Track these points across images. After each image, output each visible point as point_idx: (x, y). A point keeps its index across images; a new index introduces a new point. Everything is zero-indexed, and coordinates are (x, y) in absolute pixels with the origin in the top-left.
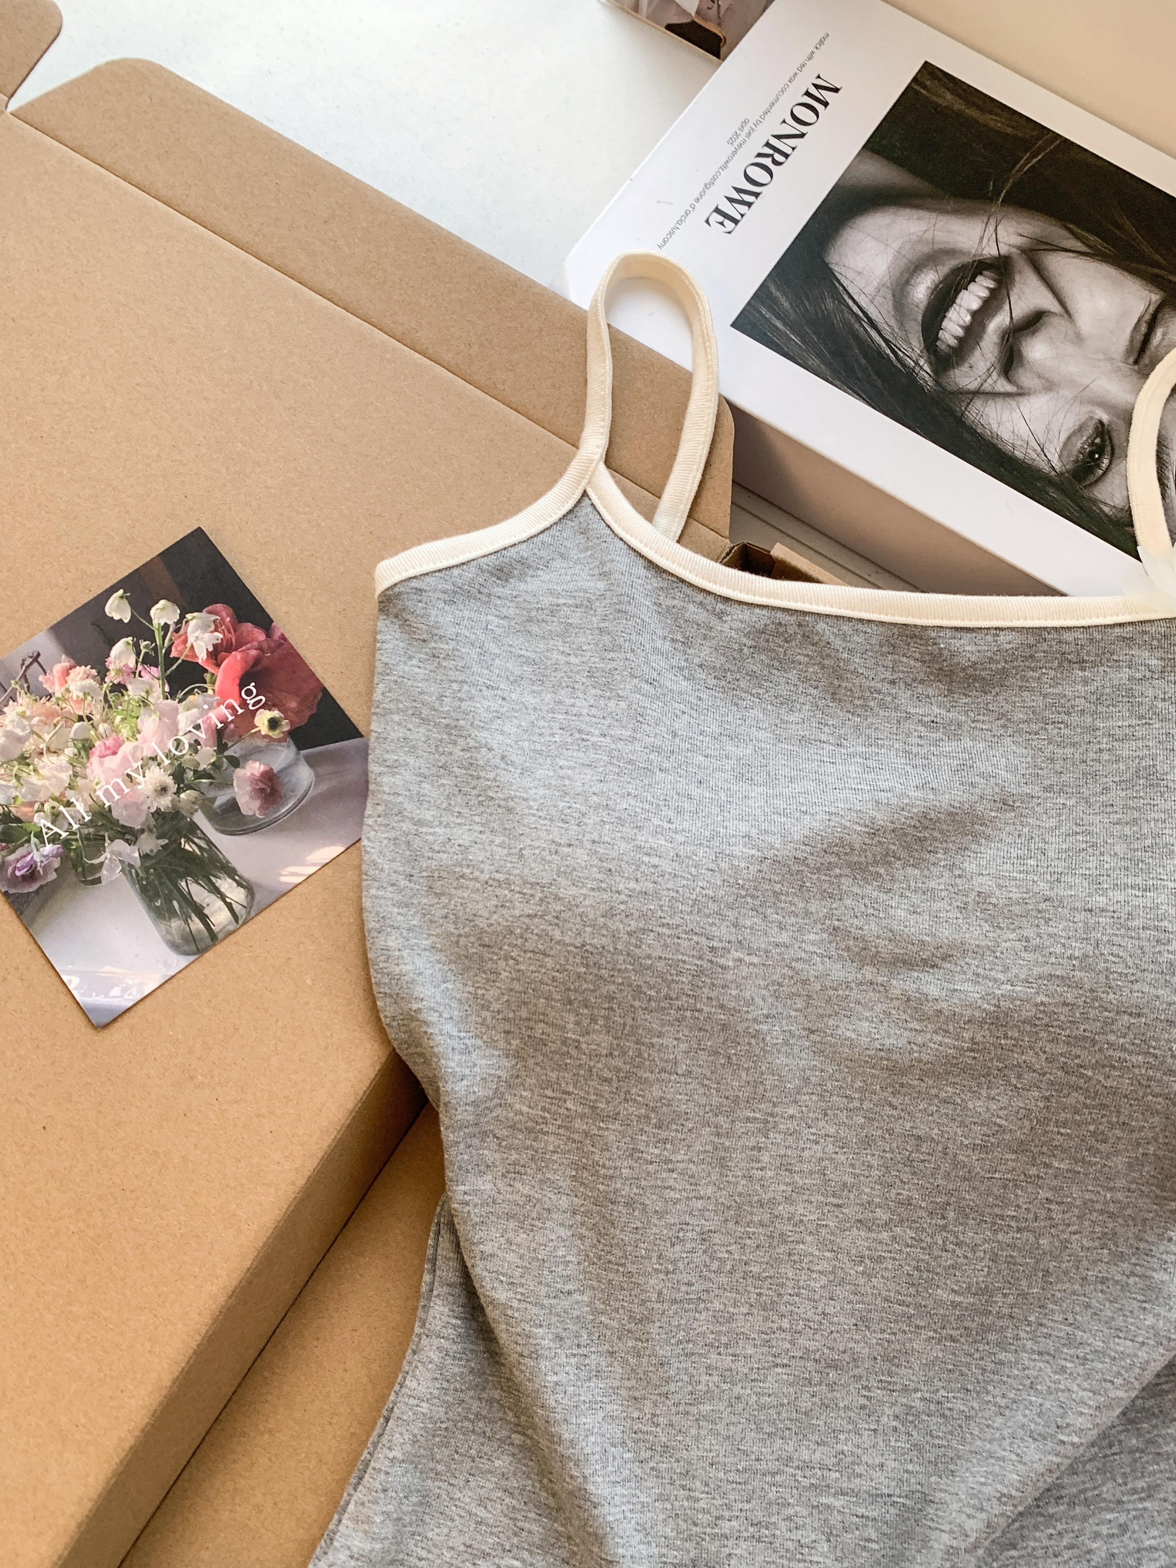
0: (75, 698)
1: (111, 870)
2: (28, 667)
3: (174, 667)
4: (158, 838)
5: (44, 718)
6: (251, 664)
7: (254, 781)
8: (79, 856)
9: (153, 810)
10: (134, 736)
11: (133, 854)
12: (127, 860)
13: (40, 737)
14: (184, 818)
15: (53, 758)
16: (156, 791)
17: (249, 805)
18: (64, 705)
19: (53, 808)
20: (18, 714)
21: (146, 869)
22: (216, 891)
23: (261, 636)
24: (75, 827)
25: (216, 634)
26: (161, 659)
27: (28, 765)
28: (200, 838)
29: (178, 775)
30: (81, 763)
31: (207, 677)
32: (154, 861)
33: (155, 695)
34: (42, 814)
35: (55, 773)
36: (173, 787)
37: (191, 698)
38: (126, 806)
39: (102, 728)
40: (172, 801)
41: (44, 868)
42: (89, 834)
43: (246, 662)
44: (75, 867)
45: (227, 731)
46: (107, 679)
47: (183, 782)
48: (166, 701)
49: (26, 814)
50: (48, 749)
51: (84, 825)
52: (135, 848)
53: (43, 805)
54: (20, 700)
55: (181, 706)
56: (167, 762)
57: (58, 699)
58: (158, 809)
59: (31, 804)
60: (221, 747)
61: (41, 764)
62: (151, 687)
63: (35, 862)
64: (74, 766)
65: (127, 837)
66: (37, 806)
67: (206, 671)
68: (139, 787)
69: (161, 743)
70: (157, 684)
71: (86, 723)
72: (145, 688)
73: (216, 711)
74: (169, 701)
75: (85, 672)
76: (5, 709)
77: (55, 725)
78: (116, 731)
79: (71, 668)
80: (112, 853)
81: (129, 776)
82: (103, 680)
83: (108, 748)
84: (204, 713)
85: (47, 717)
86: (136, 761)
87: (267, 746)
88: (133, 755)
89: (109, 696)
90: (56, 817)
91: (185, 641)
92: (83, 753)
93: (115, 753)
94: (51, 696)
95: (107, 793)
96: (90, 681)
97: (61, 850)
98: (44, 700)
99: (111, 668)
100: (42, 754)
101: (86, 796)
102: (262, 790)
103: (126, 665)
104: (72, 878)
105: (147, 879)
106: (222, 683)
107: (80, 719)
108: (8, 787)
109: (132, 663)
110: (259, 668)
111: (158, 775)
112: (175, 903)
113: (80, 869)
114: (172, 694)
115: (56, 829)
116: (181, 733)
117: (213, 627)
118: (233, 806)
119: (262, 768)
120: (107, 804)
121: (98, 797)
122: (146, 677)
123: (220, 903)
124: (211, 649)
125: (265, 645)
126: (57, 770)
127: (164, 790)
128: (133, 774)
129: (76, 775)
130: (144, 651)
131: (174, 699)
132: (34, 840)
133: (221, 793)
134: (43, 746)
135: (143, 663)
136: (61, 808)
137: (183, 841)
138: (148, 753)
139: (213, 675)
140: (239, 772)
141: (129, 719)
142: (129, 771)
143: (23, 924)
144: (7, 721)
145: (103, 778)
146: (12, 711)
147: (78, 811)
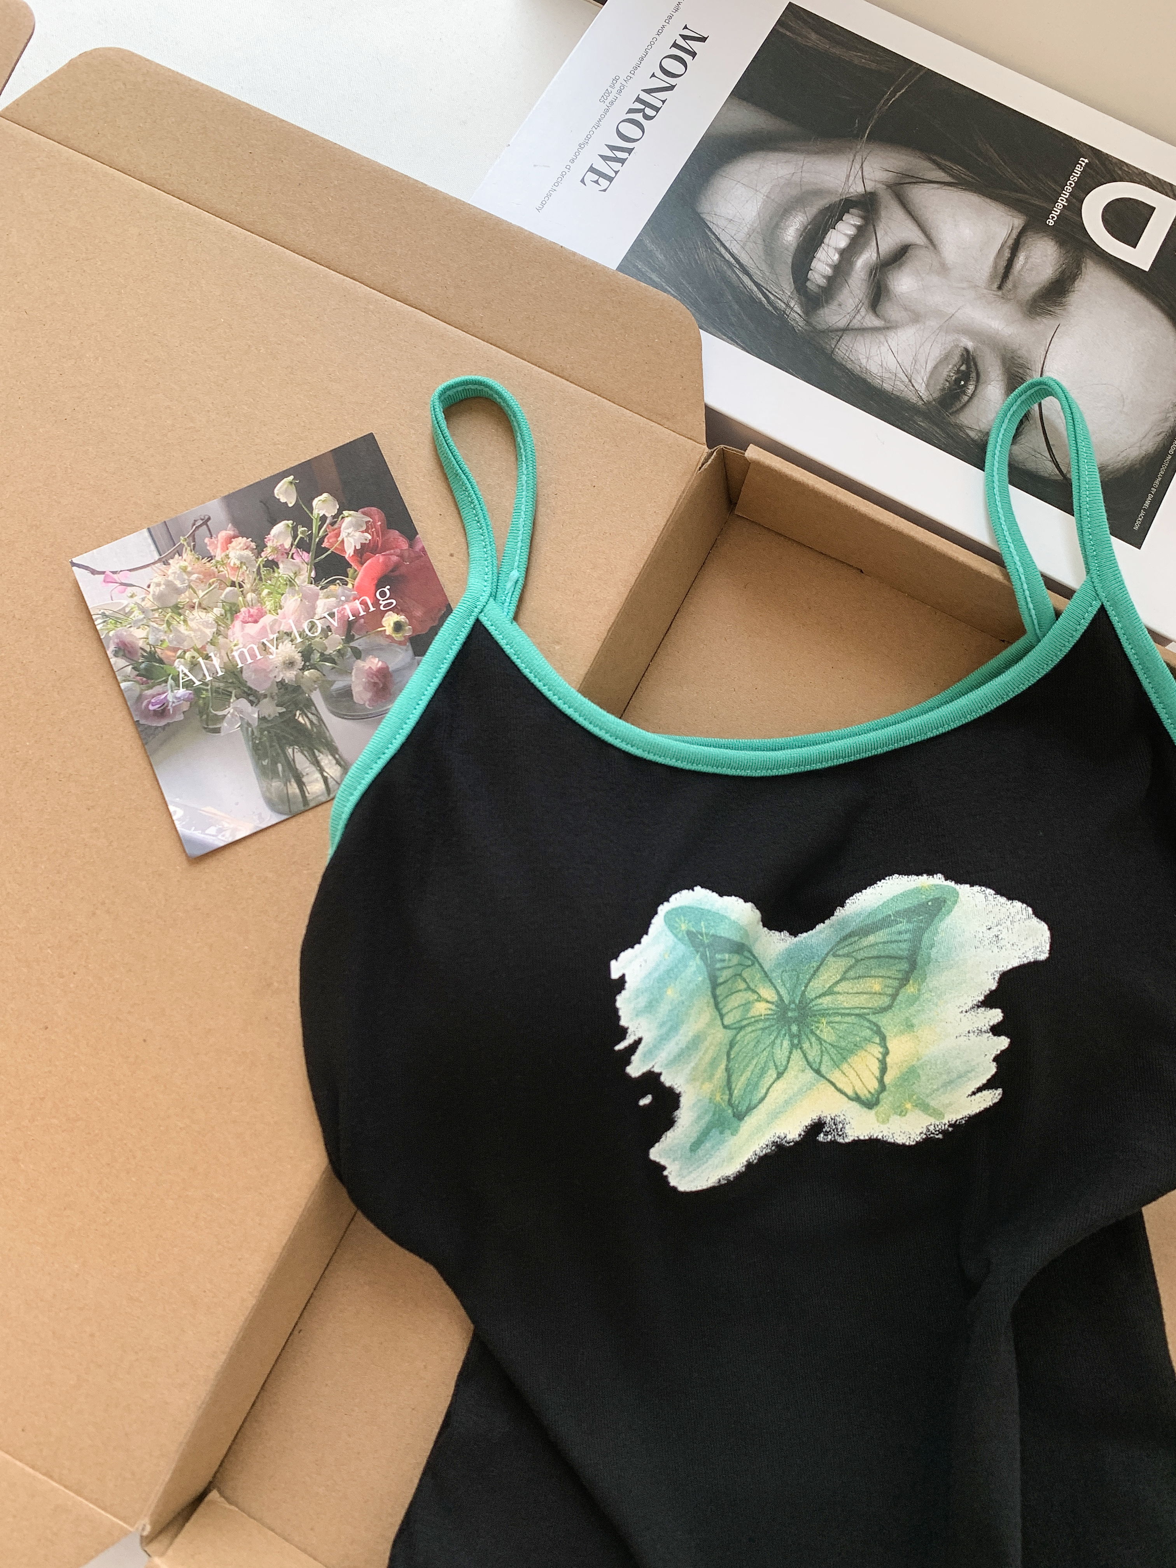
0: (232, 564)
1: (231, 724)
2: (197, 528)
3: (323, 556)
4: (277, 706)
5: (202, 577)
6: (390, 568)
7: (371, 674)
8: (206, 705)
9: (278, 680)
10: (275, 610)
11: (253, 714)
12: (246, 719)
13: (195, 592)
14: (304, 693)
15: (203, 614)
16: (284, 663)
17: (361, 694)
18: (221, 569)
19: (193, 657)
20: (180, 568)
21: (261, 731)
22: (317, 763)
23: (405, 546)
24: (209, 678)
25: (366, 534)
26: (313, 547)
27: (180, 615)
28: (313, 714)
29: (306, 654)
30: (225, 624)
31: (350, 571)
32: (270, 725)
33: (302, 577)
34: (182, 660)
35: (202, 627)
36: (300, 664)
37: (332, 587)
38: (256, 671)
39: (250, 596)
40: (296, 676)
41: (174, 708)
42: (219, 688)
43: (387, 566)
44: (201, 713)
45: (357, 625)
46: (263, 554)
47: (309, 660)
48: (310, 586)
49: (168, 657)
50: (200, 604)
51: (216, 678)
52: (256, 709)
53: (185, 652)
54: (185, 556)
55: (322, 593)
56: (299, 640)
57: (217, 562)
58: (283, 680)
59: (175, 650)
60: (349, 638)
61: (191, 617)
62: (300, 569)
63: (168, 701)
64: (219, 625)
65: (251, 698)
66: (180, 652)
67: (350, 566)
68: (271, 657)
69: (298, 622)
70: (305, 567)
71: (236, 589)
72: (294, 569)
73: (351, 604)
74: (313, 585)
75: (245, 544)
76: (171, 561)
77: (210, 585)
78: (261, 601)
79: (235, 537)
80: (235, 709)
81: (263, 644)
82: (259, 555)
83: (251, 616)
84: (340, 603)
85: (205, 576)
86: (273, 633)
87: (389, 645)
88: (271, 627)
89: (262, 569)
90: (194, 666)
91: (338, 535)
92: (229, 615)
93: (256, 622)
94: (211, 558)
95: (242, 655)
96: (248, 553)
97: (192, 696)
98: (204, 560)
99: (269, 544)
100: (194, 607)
101: (223, 653)
102: (375, 684)
103: (282, 545)
104: (196, 723)
105: (260, 739)
106: (362, 580)
107: (233, 584)
108: (159, 631)
109: (287, 545)
110: (397, 573)
111: (288, 650)
113: (205, 717)
114: (316, 580)
115: (191, 677)
116: (317, 617)
117: (364, 528)
118: (347, 693)
119: (380, 664)
120: (240, 665)
121: (233, 657)
122: (297, 560)
123: (318, 775)
124: (358, 547)
125: (406, 554)
126: (203, 625)
127: (291, 664)
128: (268, 644)
129: (218, 633)
130: (300, 536)
131: (317, 585)
132: (170, 681)
133: (340, 678)
134: (196, 600)
135: (298, 546)
136: (200, 659)
137: (298, 713)
138: (284, 628)
139: (356, 571)
140: (360, 663)
141: (275, 594)
142: (265, 641)
143: (146, 753)
144: (170, 571)
145: (241, 640)
146: (176, 564)
147: (214, 665)
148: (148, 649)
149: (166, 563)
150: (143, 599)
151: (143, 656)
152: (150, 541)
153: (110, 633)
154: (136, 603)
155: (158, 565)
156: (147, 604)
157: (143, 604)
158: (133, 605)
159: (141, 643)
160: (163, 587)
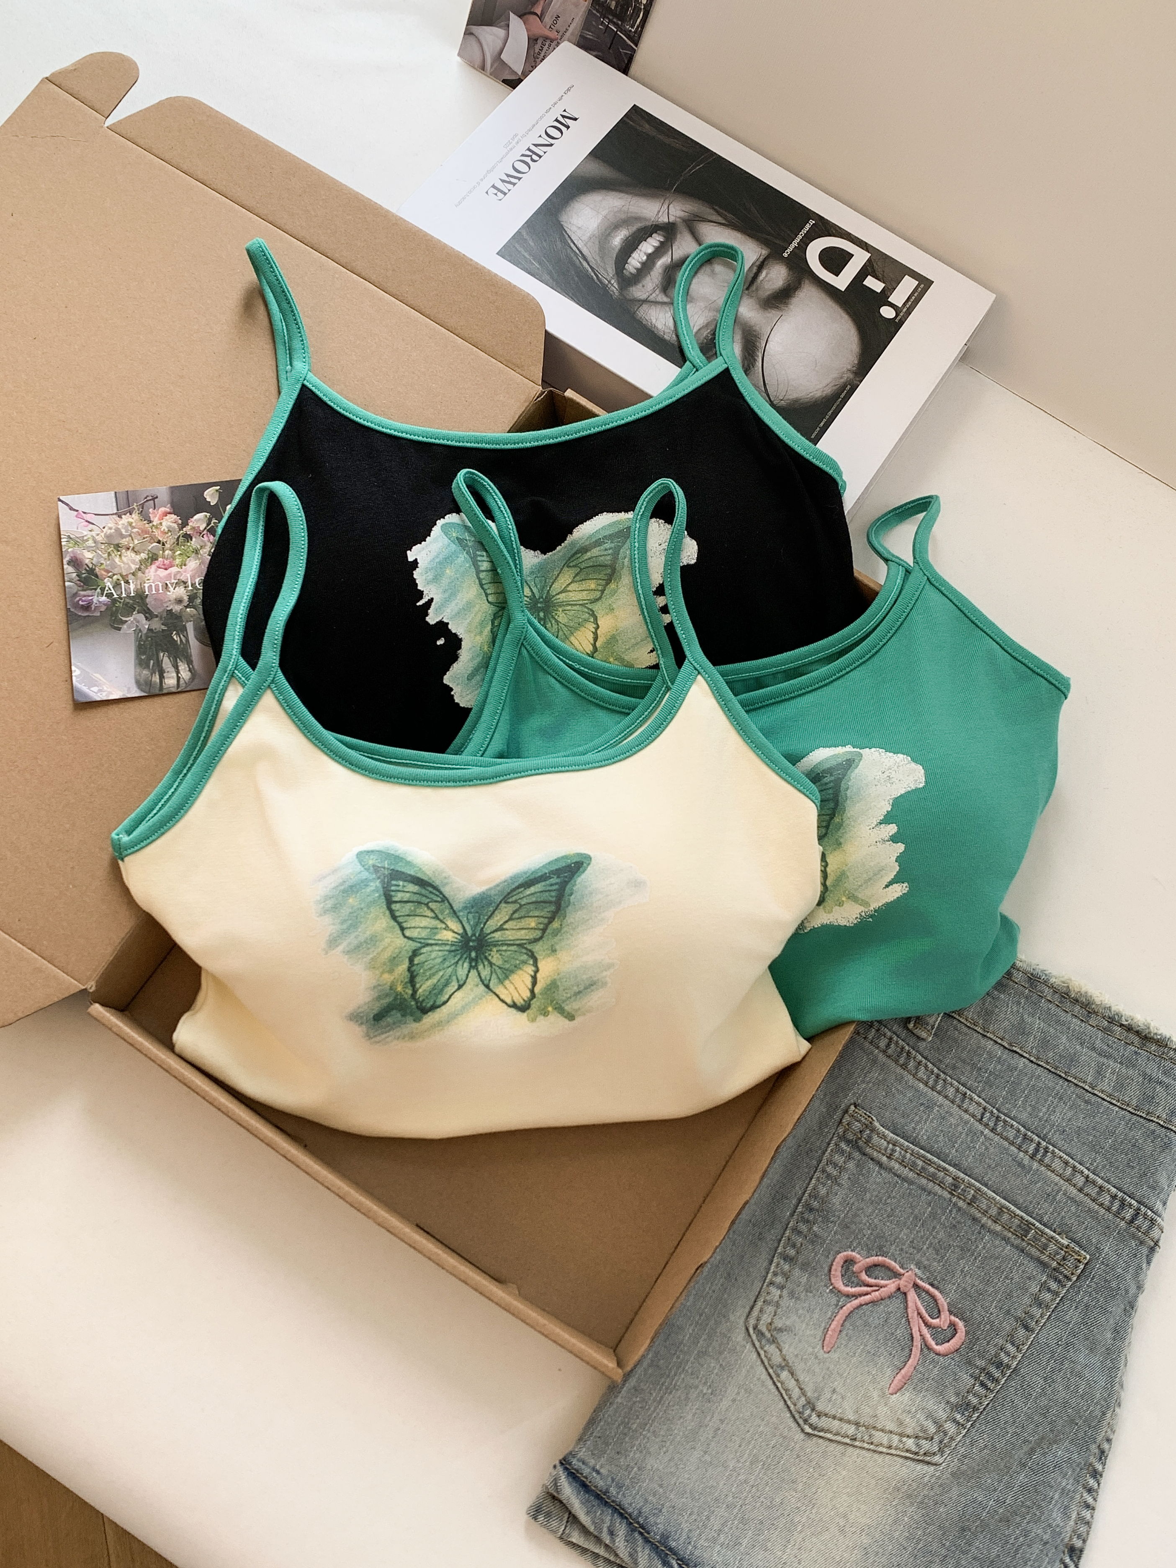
0: (162, 530)
1: (129, 628)
2: (148, 501)
4: (163, 624)
5: (140, 531)
8: (117, 611)
9: (168, 609)
10: (181, 566)
11: (145, 625)
12: (140, 627)
13: (133, 540)
14: (182, 621)
15: (133, 555)
16: (176, 600)
18: (154, 530)
19: (118, 580)
20: (128, 522)
21: (147, 637)
22: (176, 667)
24: (124, 595)
27: (118, 551)
28: (184, 636)
30: (146, 565)
32: (154, 635)
33: (205, 550)
34: (110, 579)
35: (130, 563)
36: (186, 603)
38: (156, 599)
39: (167, 552)
40: (181, 609)
41: (95, 607)
42: (129, 603)
44: (112, 615)
46: (184, 529)
47: (192, 602)
49: (102, 575)
50: (133, 548)
51: (128, 597)
52: (148, 623)
53: (114, 575)
54: (133, 515)
56: (190, 588)
57: (153, 525)
58: (171, 610)
59: (108, 572)
61: (125, 554)
62: (205, 545)
63: (93, 602)
64: (141, 564)
65: (147, 615)
66: (110, 574)
68: (168, 593)
69: (193, 577)
70: (209, 545)
71: (160, 545)
72: (202, 544)
75: (175, 519)
76: (123, 516)
77: (144, 538)
78: (174, 558)
79: (170, 513)
80: (134, 619)
81: (166, 584)
82: (181, 529)
83: (164, 565)
85: (142, 531)
86: (175, 579)
88: (175, 576)
89: (181, 538)
90: (117, 585)
92: (150, 560)
93: (166, 569)
94: (150, 522)
95: (150, 587)
96: (175, 526)
97: (109, 603)
98: (145, 522)
99: (190, 524)
100: (128, 549)
101: (139, 583)
103: (199, 527)
104: (107, 620)
105: (145, 642)
107: (159, 542)
108: (102, 557)
109: (202, 529)
111: (181, 592)
112: (152, 662)
113: (113, 618)
115: (113, 591)
120: (147, 593)
121: (144, 586)
122: (206, 539)
123: (175, 675)
126: (131, 561)
127: (179, 601)
128: (169, 585)
129: (139, 569)
130: (212, 524)
132: (99, 590)
134: (131, 545)
135: (208, 531)
136: (122, 582)
137: (174, 633)
138: (183, 578)
141: (184, 556)
142: (168, 582)
143: (68, 629)
144: (120, 523)
145: (152, 578)
146: (126, 519)
147: (130, 588)
148: (91, 567)
149: (120, 517)
150: (98, 535)
151: (86, 570)
152: (114, 500)
153: (70, 550)
154: (92, 536)
155: (114, 516)
156: (99, 538)
157: (97, 537)
158: (89, 536)
159: (87, 561)
160: (113, 531)
